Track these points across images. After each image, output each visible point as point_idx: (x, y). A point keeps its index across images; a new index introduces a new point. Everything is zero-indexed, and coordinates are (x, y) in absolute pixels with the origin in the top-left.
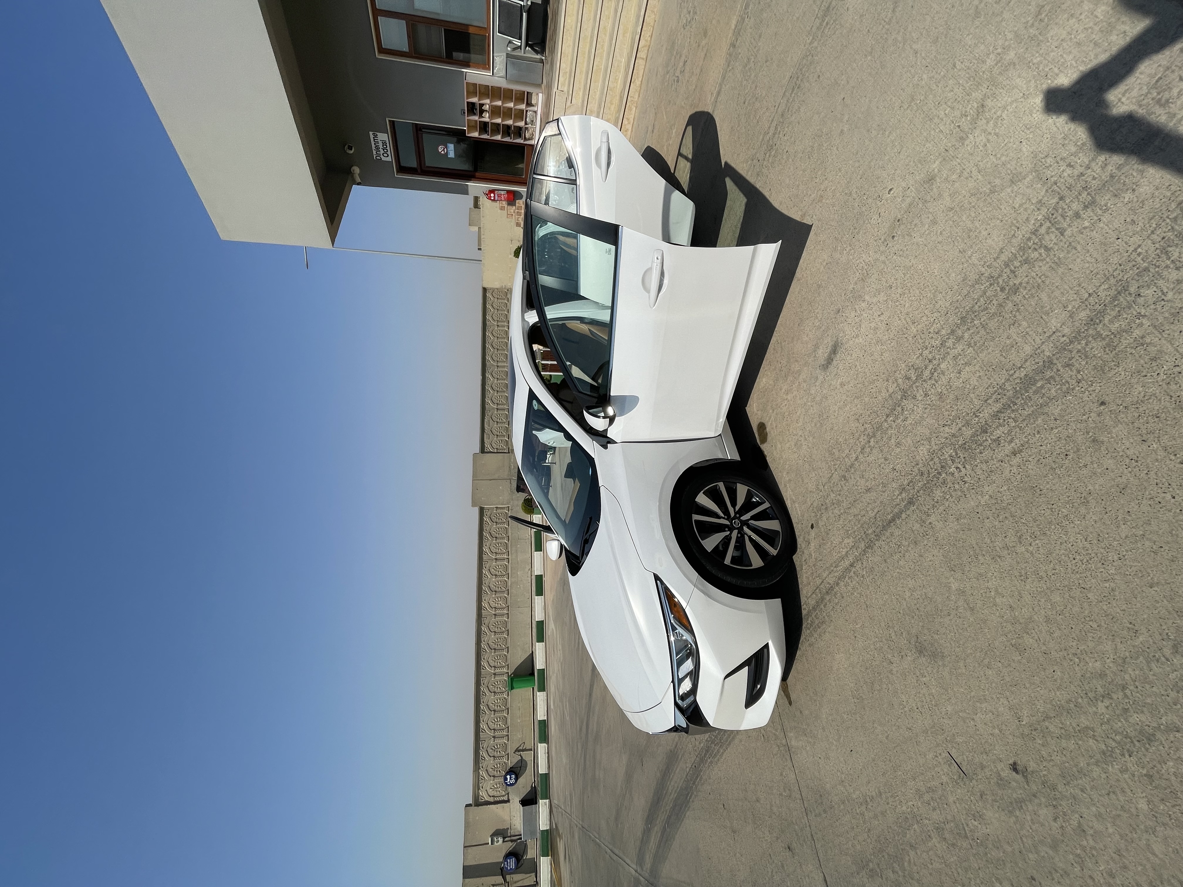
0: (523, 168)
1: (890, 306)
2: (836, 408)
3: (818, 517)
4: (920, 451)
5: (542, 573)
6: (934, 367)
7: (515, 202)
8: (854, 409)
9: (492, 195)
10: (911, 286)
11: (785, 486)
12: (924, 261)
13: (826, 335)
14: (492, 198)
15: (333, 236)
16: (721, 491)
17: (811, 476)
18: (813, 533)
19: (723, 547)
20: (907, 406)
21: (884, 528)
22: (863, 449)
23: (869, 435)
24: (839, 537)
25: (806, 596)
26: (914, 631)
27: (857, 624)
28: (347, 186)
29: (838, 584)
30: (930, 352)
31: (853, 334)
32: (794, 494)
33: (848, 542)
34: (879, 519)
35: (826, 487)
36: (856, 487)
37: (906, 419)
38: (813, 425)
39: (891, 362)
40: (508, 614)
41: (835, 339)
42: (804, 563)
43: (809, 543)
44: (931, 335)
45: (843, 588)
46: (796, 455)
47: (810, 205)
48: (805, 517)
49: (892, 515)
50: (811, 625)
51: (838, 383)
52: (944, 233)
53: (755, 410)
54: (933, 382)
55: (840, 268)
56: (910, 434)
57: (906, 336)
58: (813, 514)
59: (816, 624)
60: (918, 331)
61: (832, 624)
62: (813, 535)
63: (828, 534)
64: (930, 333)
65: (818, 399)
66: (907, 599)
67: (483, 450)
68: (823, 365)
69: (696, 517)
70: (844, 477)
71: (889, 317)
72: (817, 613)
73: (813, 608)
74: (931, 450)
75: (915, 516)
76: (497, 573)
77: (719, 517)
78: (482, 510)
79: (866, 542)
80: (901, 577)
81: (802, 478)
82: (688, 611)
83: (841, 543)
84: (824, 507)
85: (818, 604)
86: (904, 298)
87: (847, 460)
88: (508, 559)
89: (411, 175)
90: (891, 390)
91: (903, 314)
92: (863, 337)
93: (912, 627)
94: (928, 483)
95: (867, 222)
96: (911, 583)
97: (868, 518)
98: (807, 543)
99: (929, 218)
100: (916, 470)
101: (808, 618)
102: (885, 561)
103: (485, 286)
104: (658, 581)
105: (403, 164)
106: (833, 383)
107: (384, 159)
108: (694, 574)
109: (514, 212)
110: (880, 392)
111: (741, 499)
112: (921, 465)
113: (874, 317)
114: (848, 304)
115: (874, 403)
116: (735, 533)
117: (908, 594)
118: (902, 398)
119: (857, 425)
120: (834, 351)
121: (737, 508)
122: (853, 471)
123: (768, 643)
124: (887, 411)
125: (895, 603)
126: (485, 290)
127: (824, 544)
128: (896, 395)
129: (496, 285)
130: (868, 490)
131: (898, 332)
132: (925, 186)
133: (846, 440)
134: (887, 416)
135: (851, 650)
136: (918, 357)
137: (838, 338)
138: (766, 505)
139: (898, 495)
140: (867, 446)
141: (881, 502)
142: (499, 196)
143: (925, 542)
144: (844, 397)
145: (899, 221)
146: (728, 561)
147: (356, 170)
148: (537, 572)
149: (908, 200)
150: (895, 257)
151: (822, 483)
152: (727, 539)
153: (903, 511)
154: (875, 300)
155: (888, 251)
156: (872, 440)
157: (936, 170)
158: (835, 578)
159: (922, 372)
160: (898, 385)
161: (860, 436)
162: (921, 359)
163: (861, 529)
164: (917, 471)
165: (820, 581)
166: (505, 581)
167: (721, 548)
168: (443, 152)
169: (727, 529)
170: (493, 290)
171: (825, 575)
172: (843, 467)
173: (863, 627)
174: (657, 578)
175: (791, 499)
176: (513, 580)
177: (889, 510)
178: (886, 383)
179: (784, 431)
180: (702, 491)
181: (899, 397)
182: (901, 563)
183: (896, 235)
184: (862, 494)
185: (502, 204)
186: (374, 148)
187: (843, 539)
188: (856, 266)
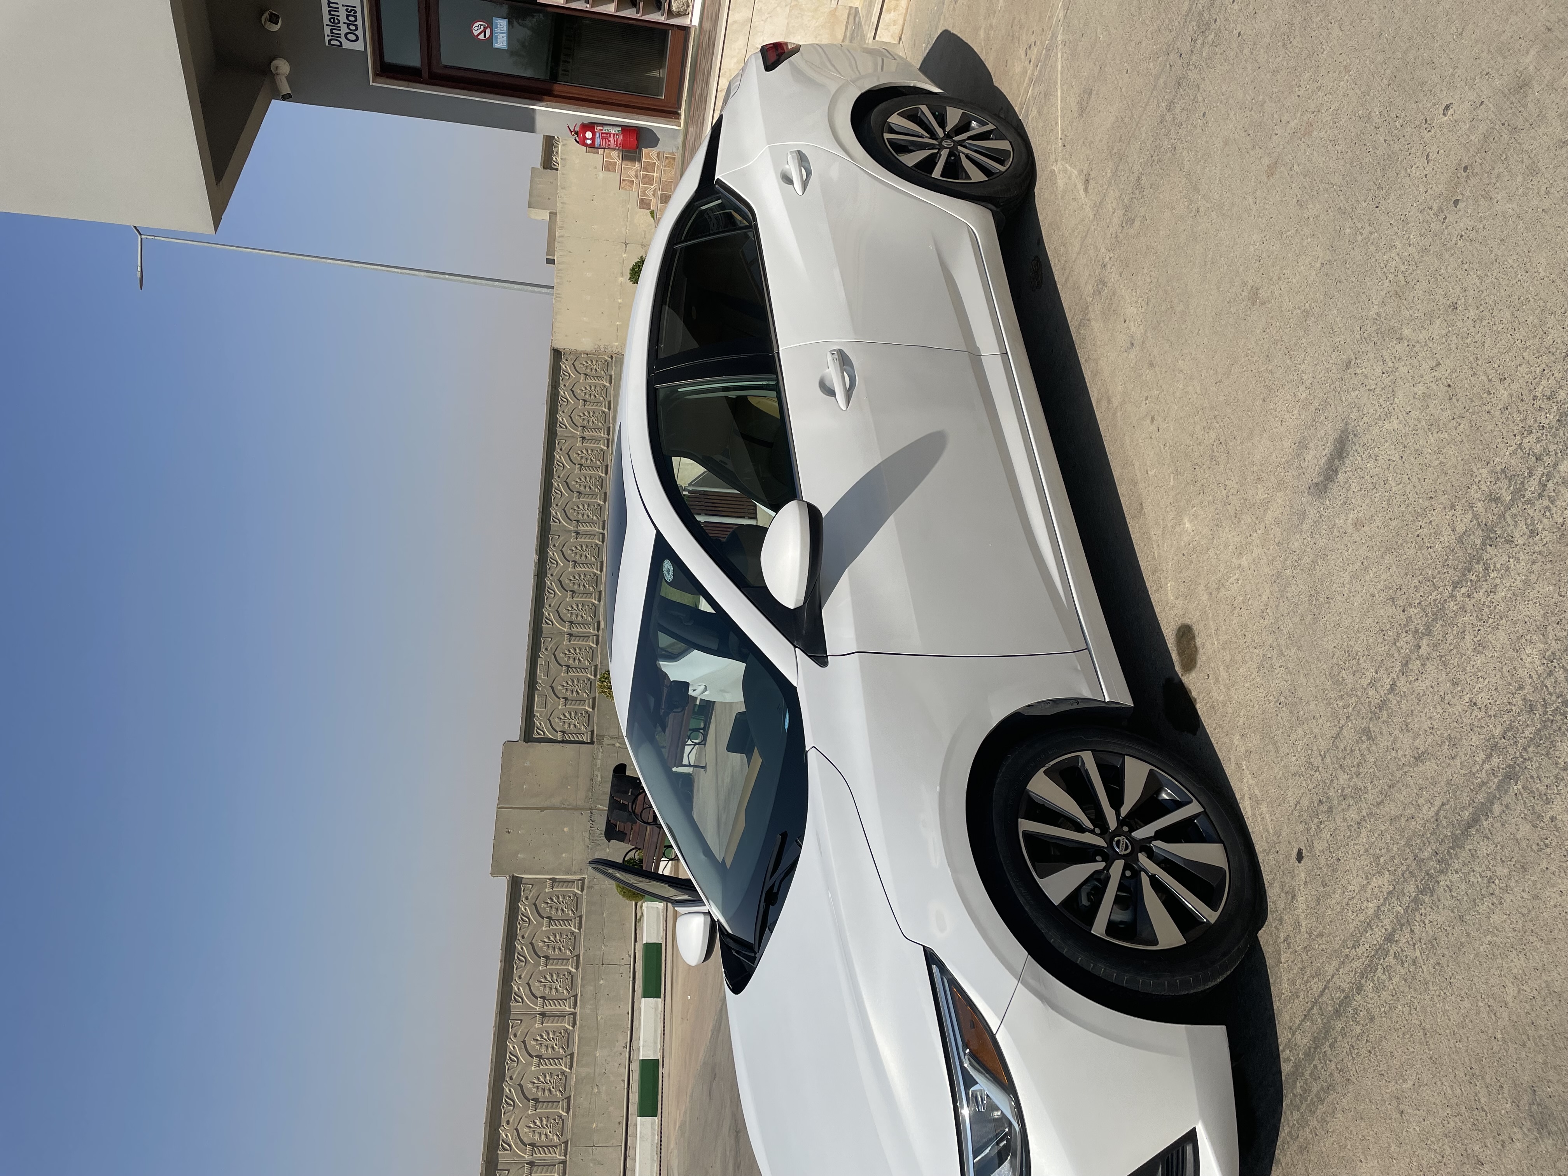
0: (659, 80)
1: (1453, 347)
2: (1347, 577)
3: (1312, 832)
4: (1524, 657)
5: (658, 1056)
6: (1546, 471)
7: (640, 152)
8: (1383, 577)
9: (589, 135)
10: (1495, 302)
11: (1239, 765)
12: (1518, 249)
13: (1322, 418)
14: (589, 142)
15: (218, 206)
16: (1086, 771)
17: (1294, 736)
18: (1301, 871)
19: (1089, 899)
20: (1495, 559)
21: (1457, 842)
22: (1406, 664)
23: (1417, 631)
24: (1360, 873)
25: (1290, 1028)
26: (1526, 1078)
27: (1405, 1081)
28: (260, 98)
29: (1360, 988)
30: (1538, 440)
31: (1380, 410)
32: (1257, 785)
33: (1380, 883)
34: (1444, 823)
35: (1328, 760)
36: (1393, 754)
37: (1493, 591)
38: (1297, 619)
39: (1460, 467)
40: (564, 1162)
41: (1340, 425)
42: (1283, 946)
43: (1293, 897)
44: (1538, 403)
45: (1370, 995)
46: (1261, 692)
47: (1288, 143)
48: (1284, 834)
49: (1471, 809)
50: (1303, 1098)
51: (1350, 521)
52: (1553, 190)
53: (1171, 597)
54: (1546, 503)
55: (1349, 272)
56: (1504, 621)
57: (1487, 408)
58: (1301, 827)
59: (1313, 1094)
60: (1511, 396)
61: (1351, 1088)
62: (1303, 875)
63: (1334, 870)
64: (1535, 398)
65: (1306, 560)
66: (1511, 1004)
67: (528, 734)
68: (1317, 484)
69: (1026, 825)
70: (1367, 732)
71: (1454, 371)
72: (1315, 1067)
73: (1306, 1054)
74: (1548, 653)
75: (1520, 807)
76: (543, 1050)
77: (1080, 829)
78: (515, 886)
79: (1419, 878)
80: (1497, 953)
81: (1275, 744)
82: (1002, 1039)
83: (1363, 888)
84: (1324, 808)
85: (1316, 1043)
86: (1482, 329)
87: (1371, 692)
88: (574, 1014)
89: (406, 83)
90: (1460, 528)
91: (1480, 363)
92: (1401, 417)
93: (1524, 1069)
94: (1545, 727)
95: (1403, 173)
96: (1518, 964)
97: (1422, 822)
98: (1290, 897)
99: (1522, 162)
100: (1518, 700)
101: (1295, 1082)
102: (1461, 918)
103: (559, 346)
104: (934, 967)
105: (389, 58)
106: (1340, 522)
107: (347, 45)
108: (1019, 953)
109: (636, 176)
110: (1438, 534)
111: (1133, 793)
112: (1528, 688)
113: (1422, 372)
114: (1368, 348)
115: (1426, 559)
116: (1118, 867)
117: (1512, 990)
118: (1484, 543)
119: (1390, 610)
120: (1340, 450)
121: (1124, 811)
122: (1385, 718)
123: (1194, 1131)
124: (1454, 575)
125: (1485, 1015)
126: (557, 354)
127: (1328, 896)
128: (1472, 537)
129: (585, 344)
130: (1419, 758)
131: (1473, 401)
132: (1513, 99)
133: (1368, 648)
134: (1455, 585)
135: (1393, 1147)
136: (1515, 452)
137: (1347, 424)
138: (1193, 808)
139: (1484, 762)
140: (1413, 657)
141: (1449, 782)
142: (605, 137)
143: (1544, 865)
144: (1363, 551)
145: (1465, 169)
146: (1099, 928)
147: (283, 67)
148: (646, 1050)
149: (1483, 128)
150: (1460, 243)
151: (1320, 751)
152: (1099, 880)
153: (1495, 797)
154: (1423, 336)
155: (1446, 232)
156: (1424, 642)
157: (1531, 68)
158: (1352, 974)
159: (1523, 483)
160: (1476, 516)
161: (1399, 635)
162: (1519, 456)
163: (1408, 850)
164: (1520, 703)
165: (1321, 986)
166: (563, 1073)
167: (1085, 901)
168: (481, 37)
169: (1098, 858)
170: (577, 355)
171: (1330, 969)
172: (1364, 711)
173: (1419, 1084)
174: (931, 958)
175: (1252, 797)
176: (584, 1071)
177: (1466, 799)
178: (1450, 514)
179: (1234, 639)
180: (1043, 769)
181: (1478, 542)
182: (1496, 919)
183: (1460, 197)
184: (1406, 769)
185: (609, 156)
186: (326, 21)
187: (1367, 878)
188: (1382, 265)
